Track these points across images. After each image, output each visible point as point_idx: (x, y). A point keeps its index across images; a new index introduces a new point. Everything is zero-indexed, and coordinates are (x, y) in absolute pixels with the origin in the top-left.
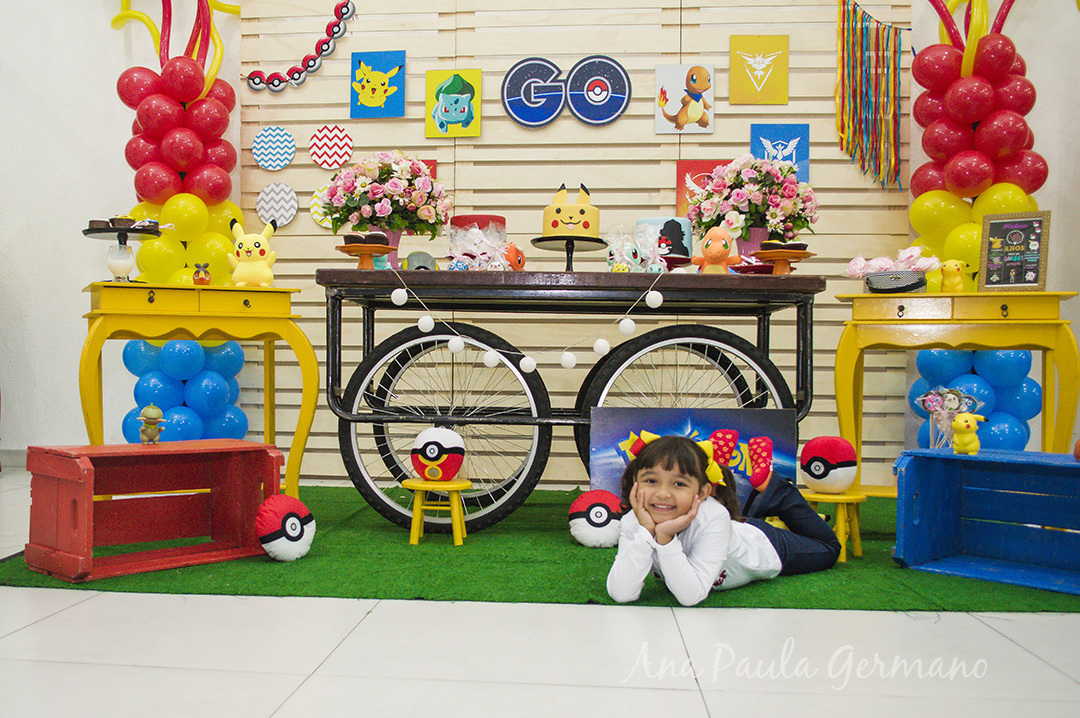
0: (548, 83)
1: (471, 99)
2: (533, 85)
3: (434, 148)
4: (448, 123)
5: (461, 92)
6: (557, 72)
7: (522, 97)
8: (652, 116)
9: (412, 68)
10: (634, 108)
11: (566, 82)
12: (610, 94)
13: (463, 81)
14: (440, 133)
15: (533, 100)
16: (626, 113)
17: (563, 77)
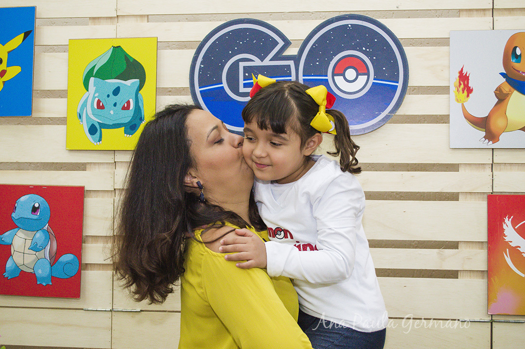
0: (267, 62)
1: (141, 86)
2: (242, 65)
3: (81, 167)
4: (103, 126)
5: (124, 77)
6: (281, 43)
7: (225, 85)
8: (443, 119)
9: (45, 35)
10: (413, 105)
11: (296, 59)
12: (372, 81)
13: (127, 57)
14: (89, 141)
15: (242, 89)
16: (402, 111)
17: (292, 51)
